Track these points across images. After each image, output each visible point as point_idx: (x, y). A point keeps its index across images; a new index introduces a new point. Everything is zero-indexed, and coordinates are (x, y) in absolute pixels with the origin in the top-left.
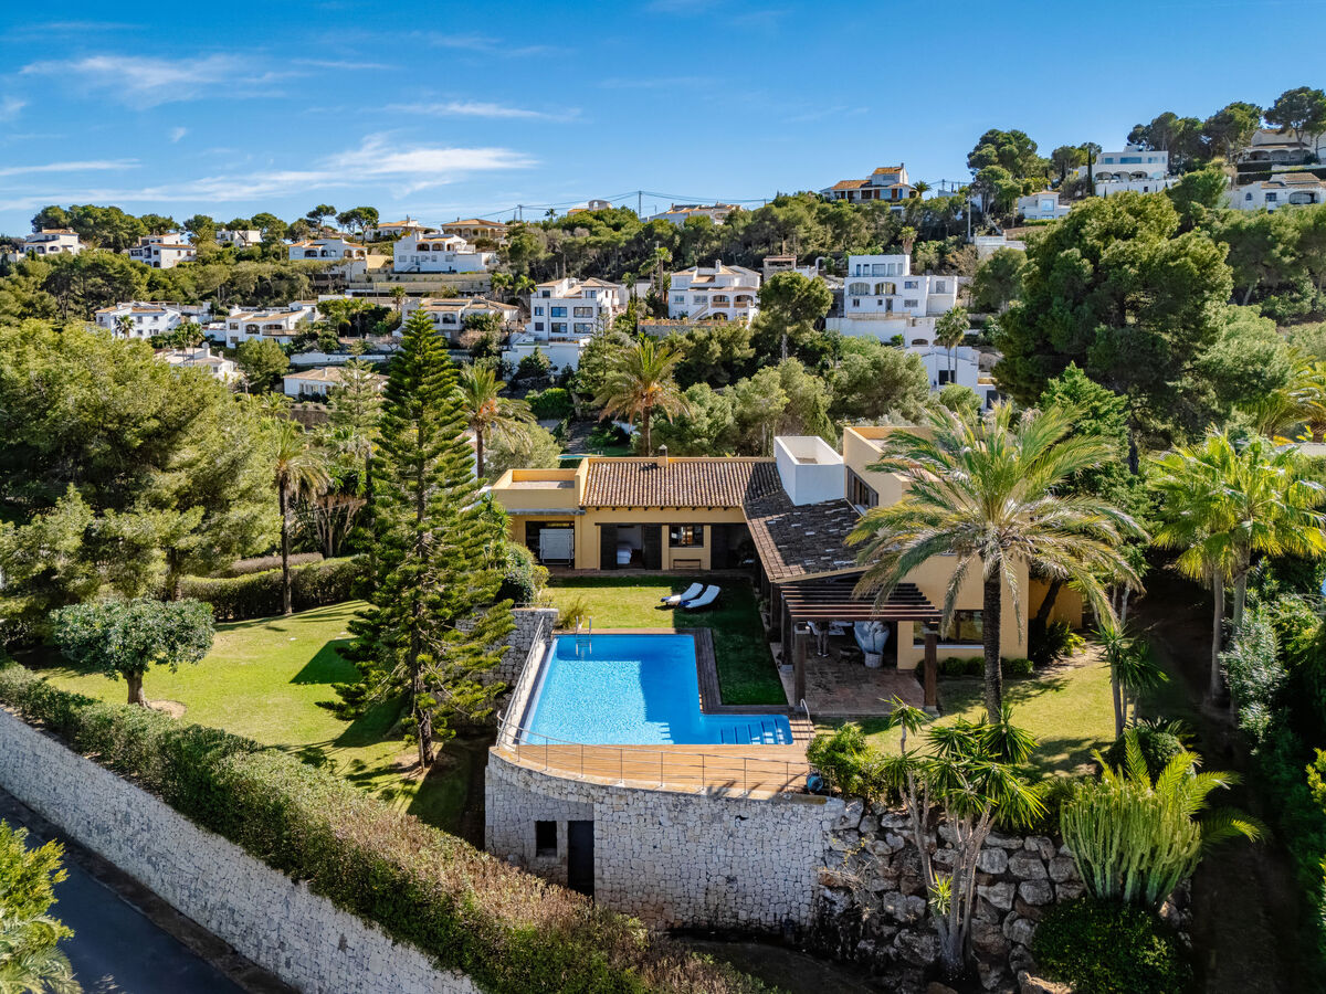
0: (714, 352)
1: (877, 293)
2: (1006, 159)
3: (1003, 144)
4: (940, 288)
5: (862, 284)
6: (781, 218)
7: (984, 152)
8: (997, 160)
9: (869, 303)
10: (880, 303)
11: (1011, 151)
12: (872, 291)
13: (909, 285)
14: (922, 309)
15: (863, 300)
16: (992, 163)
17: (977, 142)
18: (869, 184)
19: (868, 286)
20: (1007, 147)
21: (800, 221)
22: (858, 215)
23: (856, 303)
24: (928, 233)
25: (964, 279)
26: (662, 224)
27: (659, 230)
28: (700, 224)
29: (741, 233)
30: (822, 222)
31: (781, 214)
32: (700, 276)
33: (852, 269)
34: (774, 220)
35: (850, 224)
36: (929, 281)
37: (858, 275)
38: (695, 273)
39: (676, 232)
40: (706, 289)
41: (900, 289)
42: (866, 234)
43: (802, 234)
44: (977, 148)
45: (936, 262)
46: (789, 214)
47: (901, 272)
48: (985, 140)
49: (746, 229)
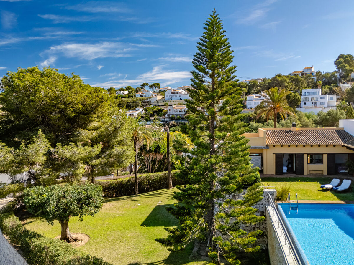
0: (263, 117)
1: (312, 100)
2: (347, 62)
3: (345, 58)
4: (331, 99)
5: (307, 98)
6: (280, 80)
7: (340, 60)
8: (344, 62)
9: (309, 104)
10: (313, 103)
11: (348, 60)
12: (310, 100)
13: (321, 98)
14: (326, 105)
15: (307, 103)
16: (343, 63)
17: (337, 58)
18: (303, 72)
19: (309, 98)
20: (347, 59)
21: (285, 80)
22: (303, 79)
23: (305, 104)
24: (325, 84)
25: (338, 97)
26: (243, 83)
27: (242, 84)
28: (255, 82)
29: (267, 84)
30: (292, 81)
31: (279, 79)
32: (256, 96)
33: (303, 93)
34: (277, 80)
35: (300, 81)
36: (328, 97)
37: (305, 95)
38: (255, 96)
39: (247, 85)
40: (258, 100)
41: (319, 99)
42: (305, 84)
43: (286, 84)
44: (337, 60)
45: (329, 92)
46: (282, 79)
47: (319, 94)
48: (339, 57)
49: (269, 83)
